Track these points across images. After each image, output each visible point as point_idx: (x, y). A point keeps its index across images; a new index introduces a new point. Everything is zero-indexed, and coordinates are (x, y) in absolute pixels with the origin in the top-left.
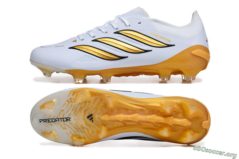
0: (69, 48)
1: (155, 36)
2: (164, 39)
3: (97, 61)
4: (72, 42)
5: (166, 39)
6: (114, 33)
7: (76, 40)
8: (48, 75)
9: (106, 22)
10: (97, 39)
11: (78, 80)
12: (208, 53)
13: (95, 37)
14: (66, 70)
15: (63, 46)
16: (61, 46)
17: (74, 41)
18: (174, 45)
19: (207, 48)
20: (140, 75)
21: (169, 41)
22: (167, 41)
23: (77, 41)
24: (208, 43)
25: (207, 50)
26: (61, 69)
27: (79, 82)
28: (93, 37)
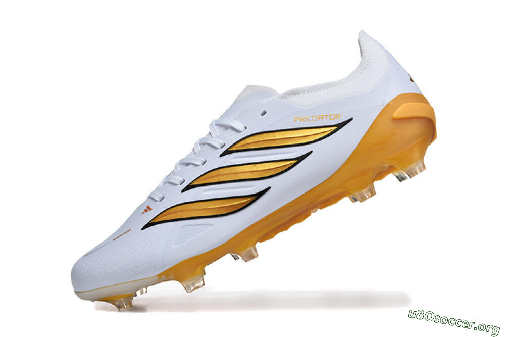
0: (143, 229)
1: (305, 120)
2: (325, 117)
3: (212, 225)
4: (143, 213)
5: (328, 117)
6: (221, 156)
7: (148, 207)
8: (127, 306)
9: (195, 145)
10: (191, 183)
11: (193, 284)
12: (425, 103)
13: (184, 181)
14: (159, 276)
15: (128, 231)
16: (125, 233)
17: (146, 211)
18: (351, 119)
19: (420, 94)
20: (312, 214)
21: (336, 116)
22: (334, 119)
23: (151, 207)
24: (415, 84)
25: (420, 98)
26: (147, 279)
27: (197, 285)
28: (181, 184)
